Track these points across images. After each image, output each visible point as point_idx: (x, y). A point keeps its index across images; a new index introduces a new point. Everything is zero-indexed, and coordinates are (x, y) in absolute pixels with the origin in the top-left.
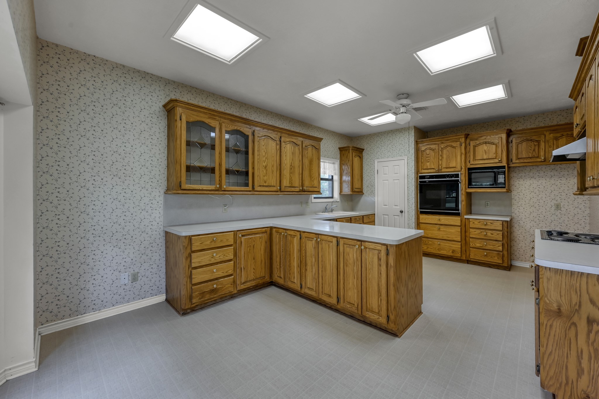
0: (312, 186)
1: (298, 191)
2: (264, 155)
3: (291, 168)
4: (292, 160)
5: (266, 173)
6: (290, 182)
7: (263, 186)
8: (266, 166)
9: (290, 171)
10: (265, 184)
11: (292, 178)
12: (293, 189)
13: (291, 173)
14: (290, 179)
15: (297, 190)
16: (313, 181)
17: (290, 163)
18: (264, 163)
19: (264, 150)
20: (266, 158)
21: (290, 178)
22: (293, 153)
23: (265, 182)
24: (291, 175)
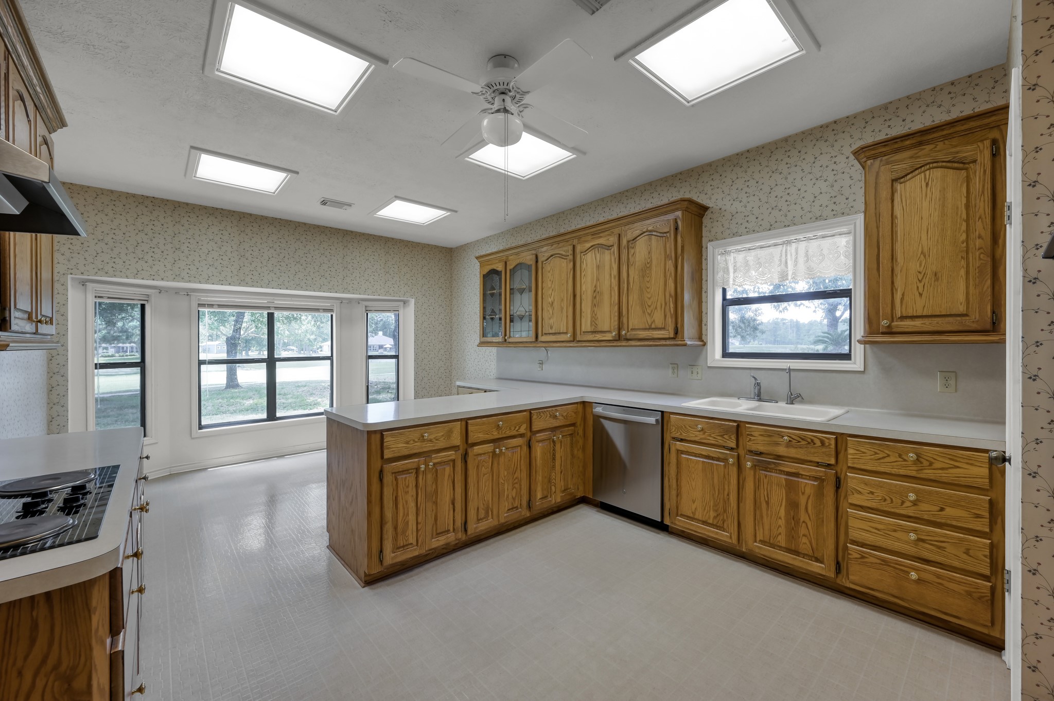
0: (648, 327)
1: (611, 339)
2: (550, 286)
3: (595, 295)
4: (598, 280)
5: (553, 314)
6: (593, 323)
7: (550, 334)
8: (552, 303)
9: (593, 301)
10: (551, 332)
11: (596, 315)
12: (599, 337)
13: (595, 305)
14: (592, 317)
15: (609, 337)
16: (650, 315)
17: (594, 286)
18: (549, 298)
19: (550, 278)
20: (553, 290)
21: (594, 315)
22: (598, 267)
23: (551, 328)
24: (596, 309)
